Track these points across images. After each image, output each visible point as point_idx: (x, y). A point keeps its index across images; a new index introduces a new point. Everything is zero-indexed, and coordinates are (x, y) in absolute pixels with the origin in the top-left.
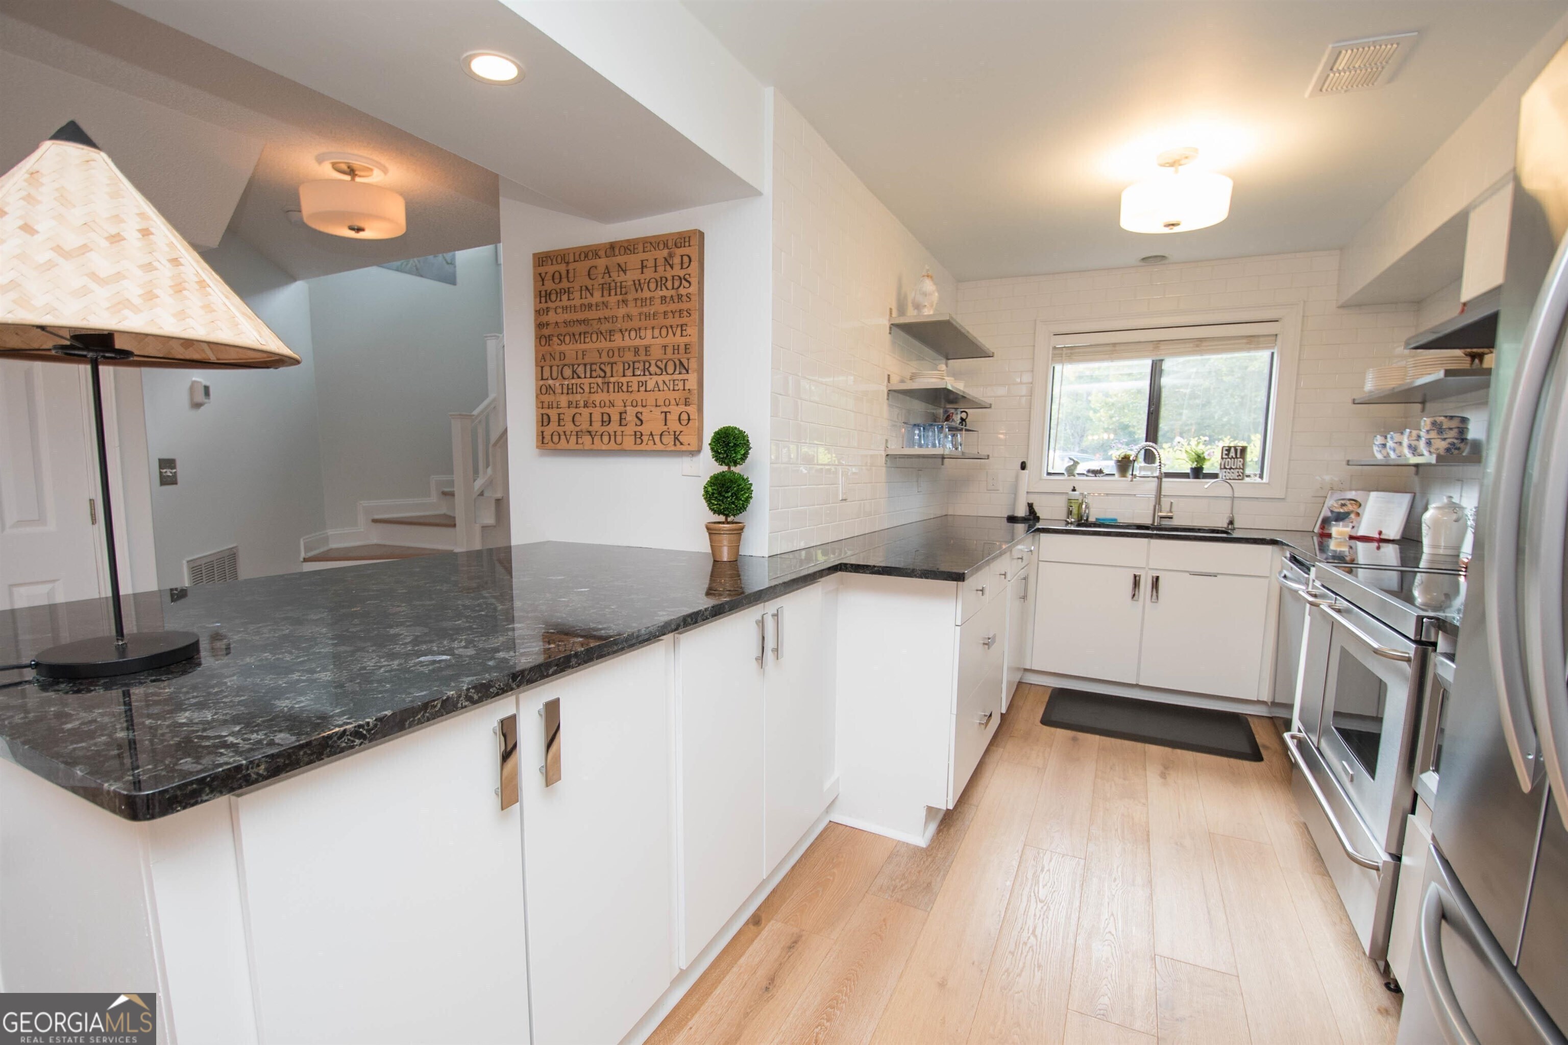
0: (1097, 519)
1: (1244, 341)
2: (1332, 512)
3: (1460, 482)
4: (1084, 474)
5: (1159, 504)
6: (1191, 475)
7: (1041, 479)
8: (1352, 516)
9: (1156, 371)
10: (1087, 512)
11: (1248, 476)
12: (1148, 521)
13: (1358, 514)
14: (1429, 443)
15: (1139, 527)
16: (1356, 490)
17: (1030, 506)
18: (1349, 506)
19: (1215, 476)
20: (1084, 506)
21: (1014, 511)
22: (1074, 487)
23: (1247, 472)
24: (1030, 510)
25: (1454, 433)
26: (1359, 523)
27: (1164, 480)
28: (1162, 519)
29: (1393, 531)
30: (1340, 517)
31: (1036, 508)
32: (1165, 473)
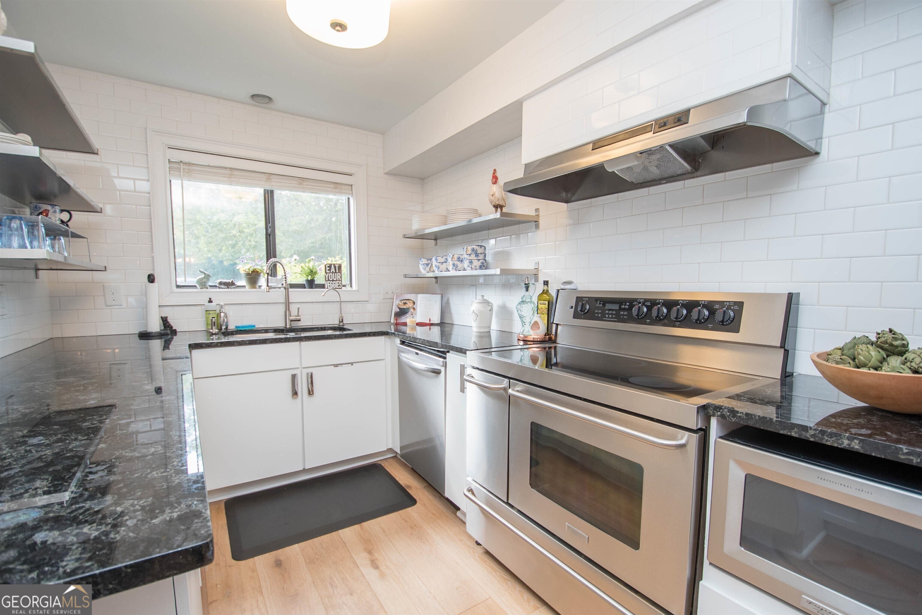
0: (236, 327)
1: (332, 186)
2: (399, 308)
3: (474, 287)
4: (216, 286)
5: (289, 310)
6: (306, 286)
7: (172, 292)
8: (412, 310)
9: (269, 198)
10: (226, 321)
11: (344, 286)
12: (280, 324)
13: (414, 309)
14: (471, 262)
15: (276, 331)
16: (410, 293)
17: (164, 320)
18: (409, 304)
19: (322, 286)
20: (222, 315)
21: (146, 324)
22: (210, 299)
23: (343, 283)
24: (164, 324)
25: (481, 257)
26: (416, 314)
27: (290, 290)
28: (292, 322)
29: (436, 319)
30: (402, 312)
31: (171, 321)
32: (290, 284)
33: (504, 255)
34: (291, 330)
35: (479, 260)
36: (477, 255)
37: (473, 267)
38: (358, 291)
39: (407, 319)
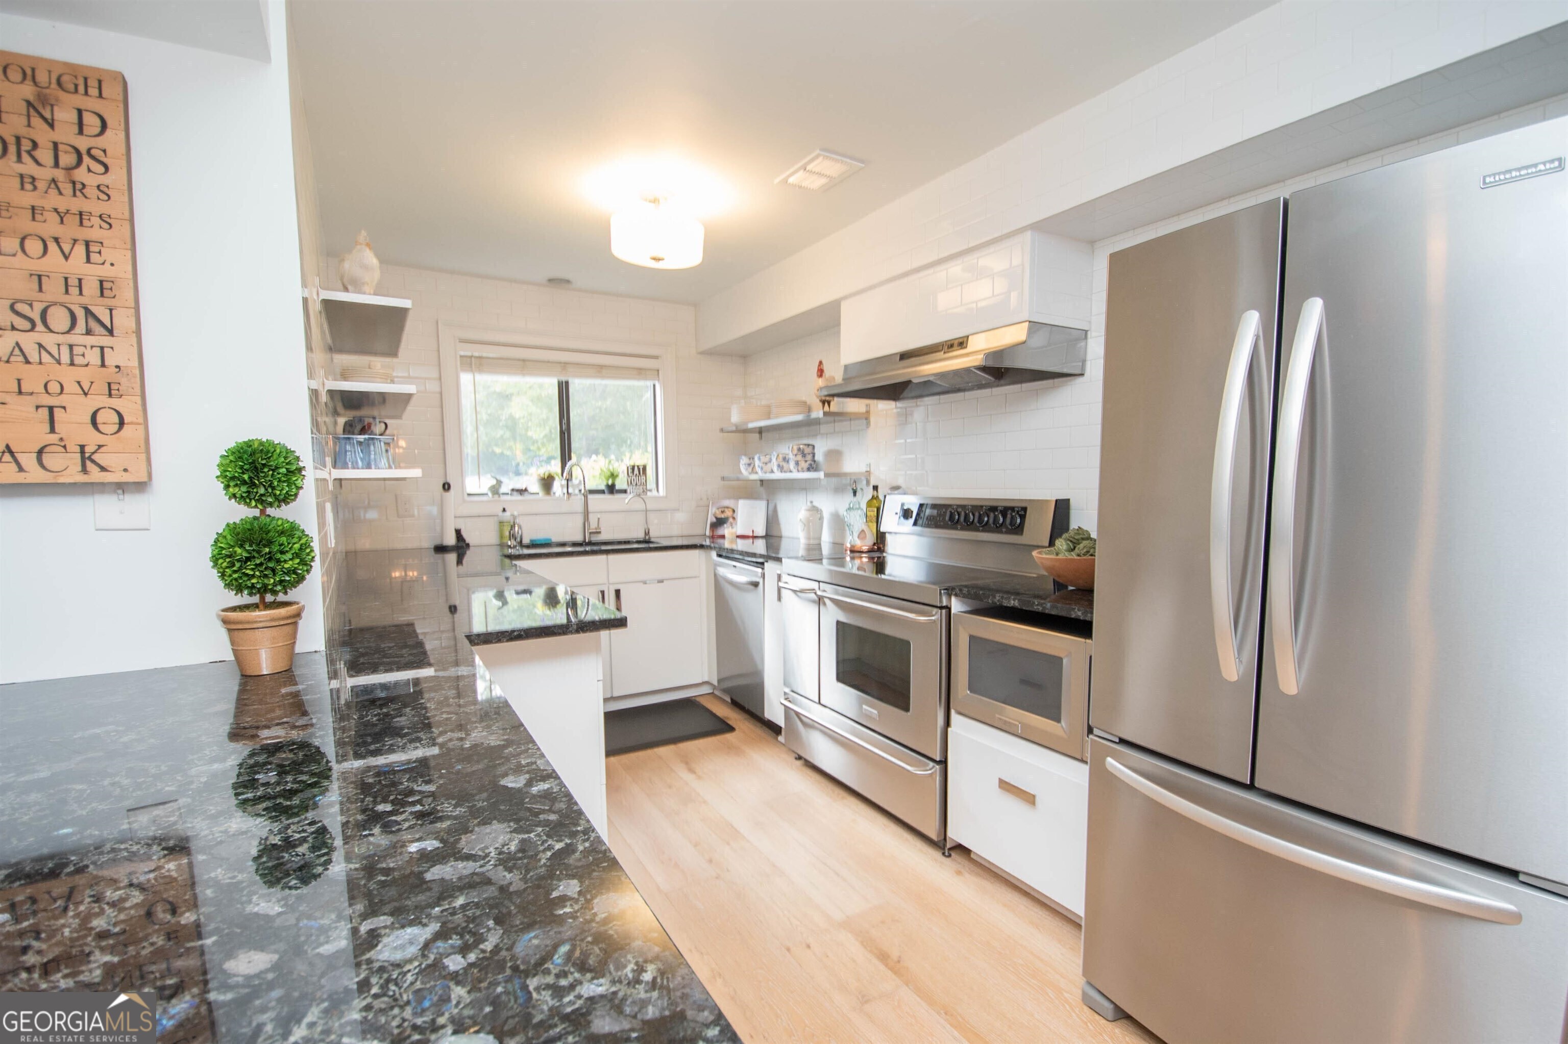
0: (531, 540)
2: (716, 518)
4: (510, 494)
5: (588, 520)
6: (606, 491)
7: (464, 502)
8: (731, 520)
9: (564, 390)
10: (520, 532)
11: (650, 490)
12: (579, 538)
13: (734, 518)
14: (797, 463)
15: (575, 544)
16: (729, 498)
17: (458, 532)
18: (727, 511)
19: (625, 491)
20: (516, 527)
21: (442, 540)
22: (503, 508)
23: (648, 487)
24: (458, 536)
25: (809, 457)
26: (736, 524)
27: (589, 496)
28: (591, 535)
29: (761, 531)
30: (719, 522)
31: (465, 534)
32: (588, 489)
33: (835, 455)
34: (590, 543)
35: (806, 461)
36: (804, 455)
37: (800, 469)
38: (666, 497)
39: (726, 531)
